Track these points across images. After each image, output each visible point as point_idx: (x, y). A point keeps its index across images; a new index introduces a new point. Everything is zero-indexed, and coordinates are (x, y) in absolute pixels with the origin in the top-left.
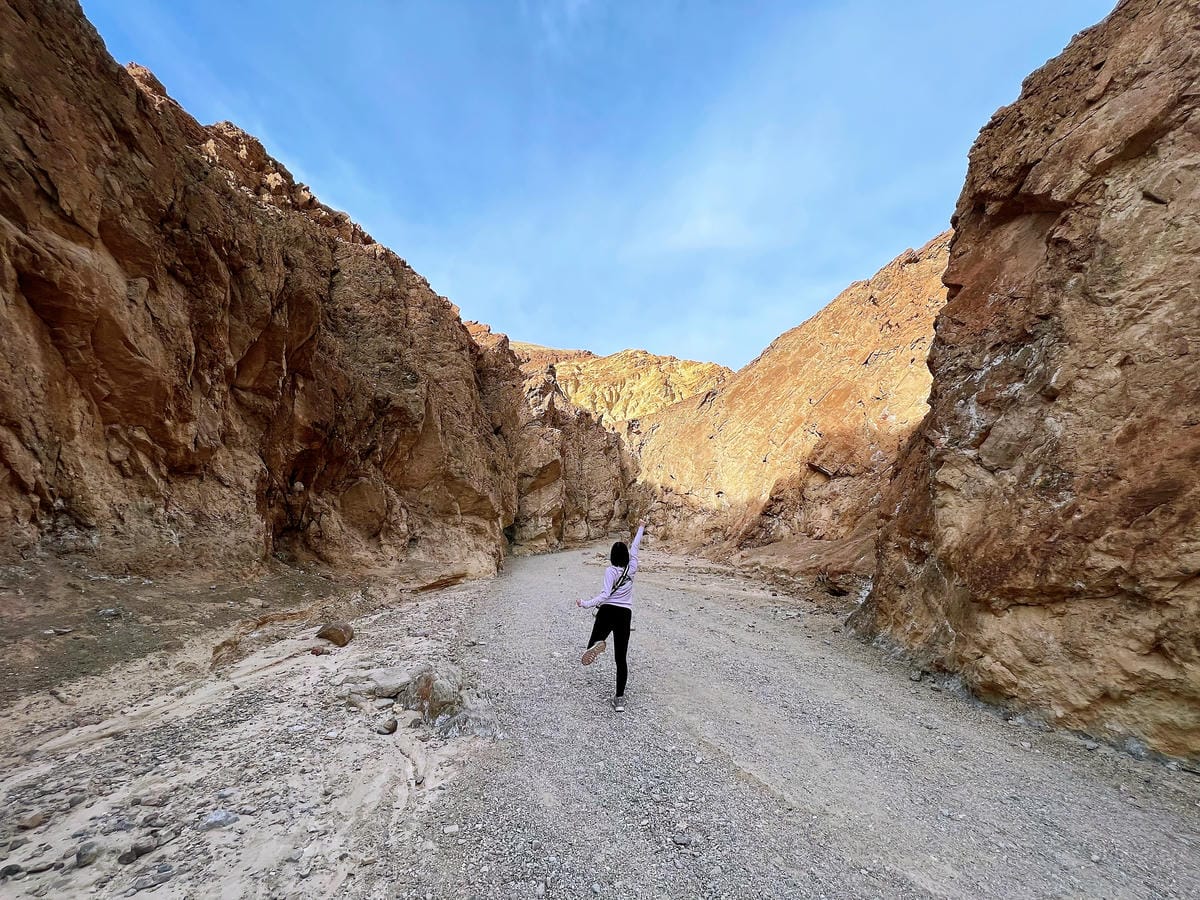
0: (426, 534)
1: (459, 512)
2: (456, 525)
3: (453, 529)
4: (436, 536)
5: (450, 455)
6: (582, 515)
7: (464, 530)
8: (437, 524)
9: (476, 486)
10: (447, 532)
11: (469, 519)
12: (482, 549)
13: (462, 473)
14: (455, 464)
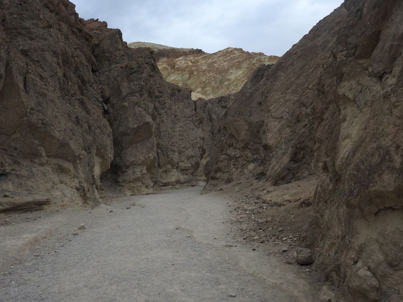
0: (16, 171)
1: (44, 154)
2: (42, 164)
3: (40, 168)
4: (24, 172)
5: (32, 109)
6: (173, 166)
7: (50, 169)
8: (25, 164)
9: (57, 134)
10: (34, 170)
11: (54, 161)
12: (66, 184)
13: (43, 124)
14: (38, 116)
